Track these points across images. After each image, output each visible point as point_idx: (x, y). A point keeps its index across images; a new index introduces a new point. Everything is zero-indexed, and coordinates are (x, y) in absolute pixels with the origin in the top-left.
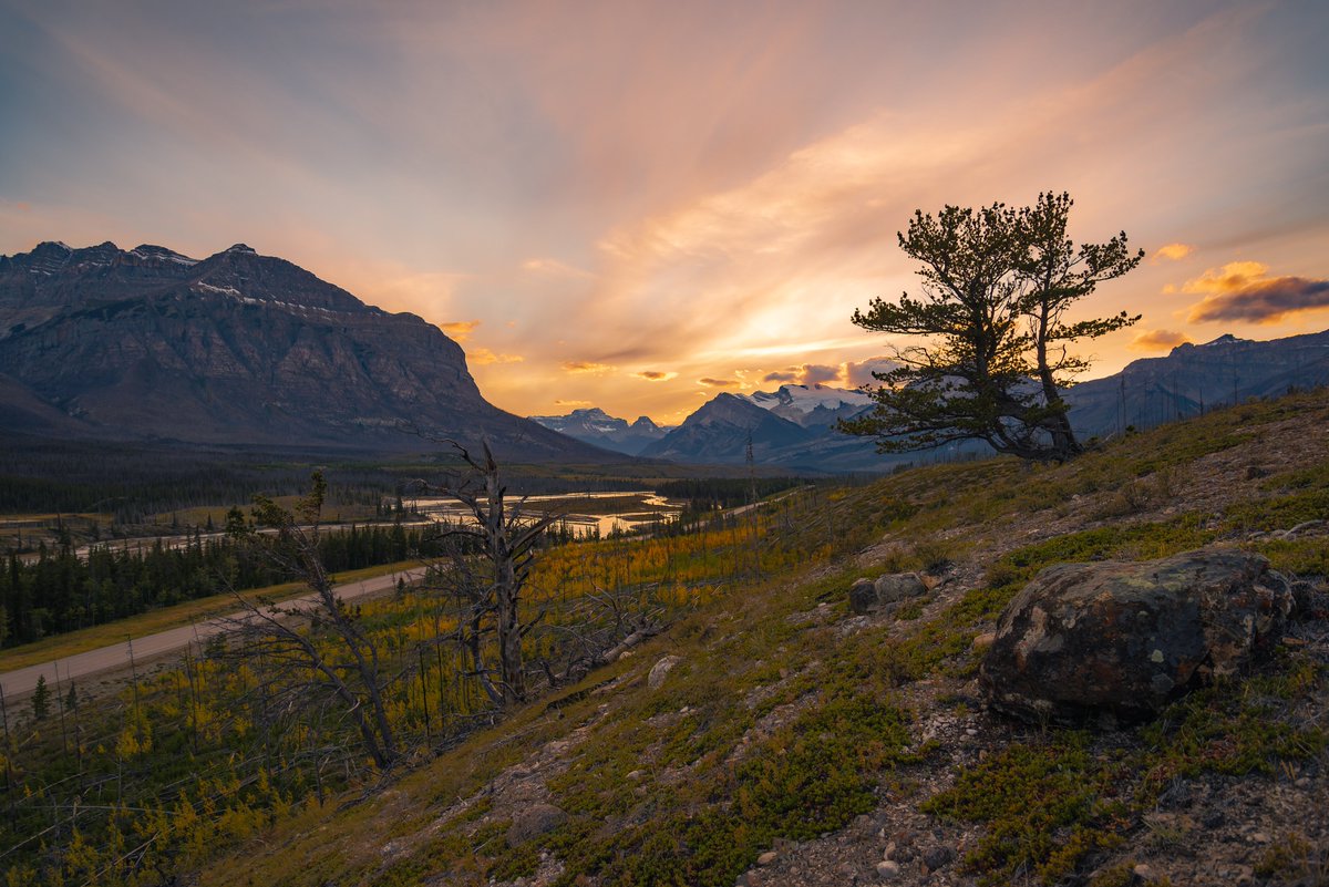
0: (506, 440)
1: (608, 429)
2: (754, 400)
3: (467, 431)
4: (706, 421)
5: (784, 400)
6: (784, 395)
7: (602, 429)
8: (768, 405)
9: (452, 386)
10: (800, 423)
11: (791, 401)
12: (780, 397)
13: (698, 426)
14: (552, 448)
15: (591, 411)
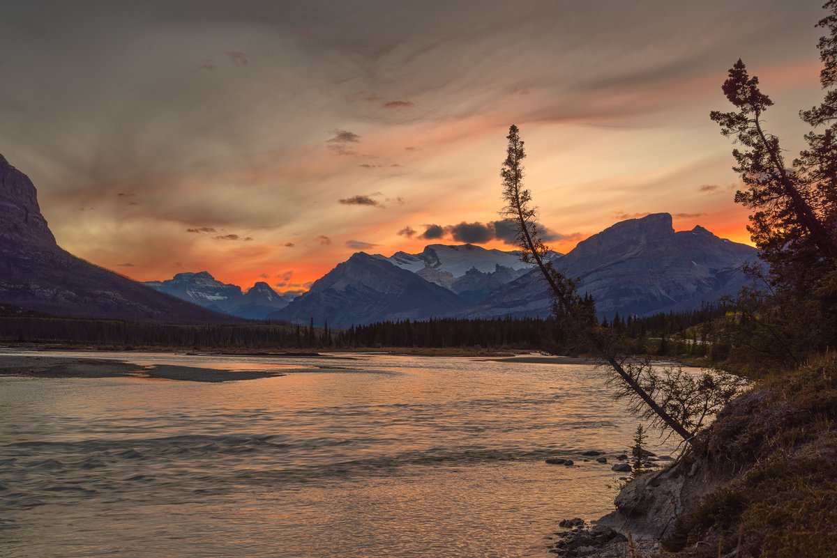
0: (88, 298)
1: (217, 297)
2: (395, 263)
3: (34, 286)
4: (340, 286)
5: (430, 262)
6: (430, 258)
7: (210, 298)
8: (415, 268)
9: (16, 228)
10: (450, 288)
11: (439, 264)
12: (426, 259)
13: (329, 291)
14: (150, 310)
15: (198, 275)
